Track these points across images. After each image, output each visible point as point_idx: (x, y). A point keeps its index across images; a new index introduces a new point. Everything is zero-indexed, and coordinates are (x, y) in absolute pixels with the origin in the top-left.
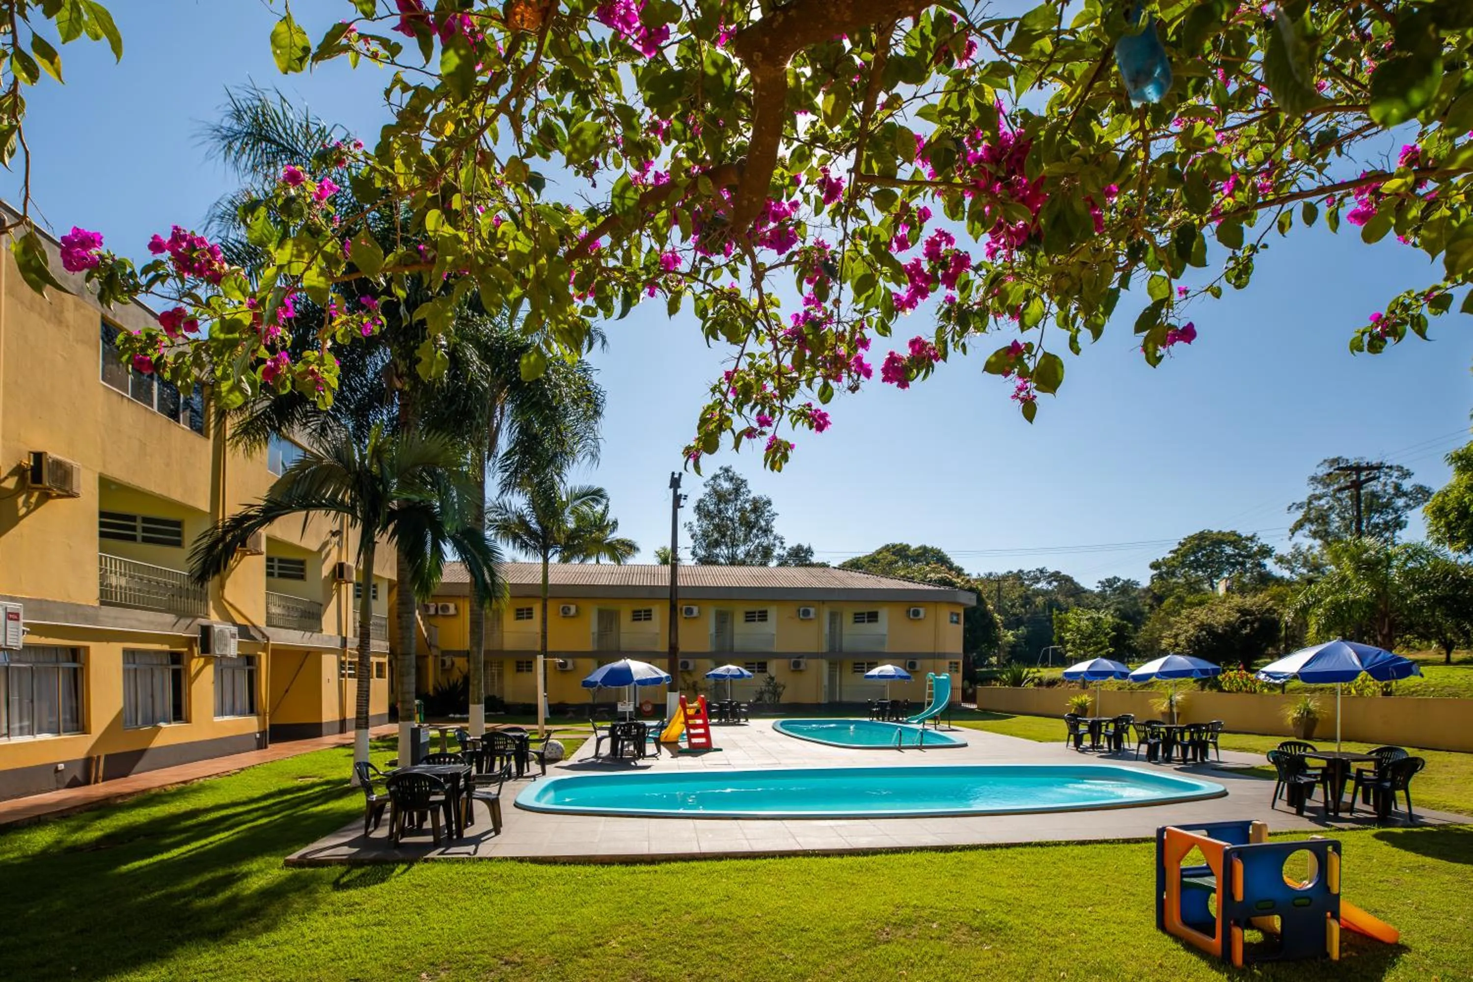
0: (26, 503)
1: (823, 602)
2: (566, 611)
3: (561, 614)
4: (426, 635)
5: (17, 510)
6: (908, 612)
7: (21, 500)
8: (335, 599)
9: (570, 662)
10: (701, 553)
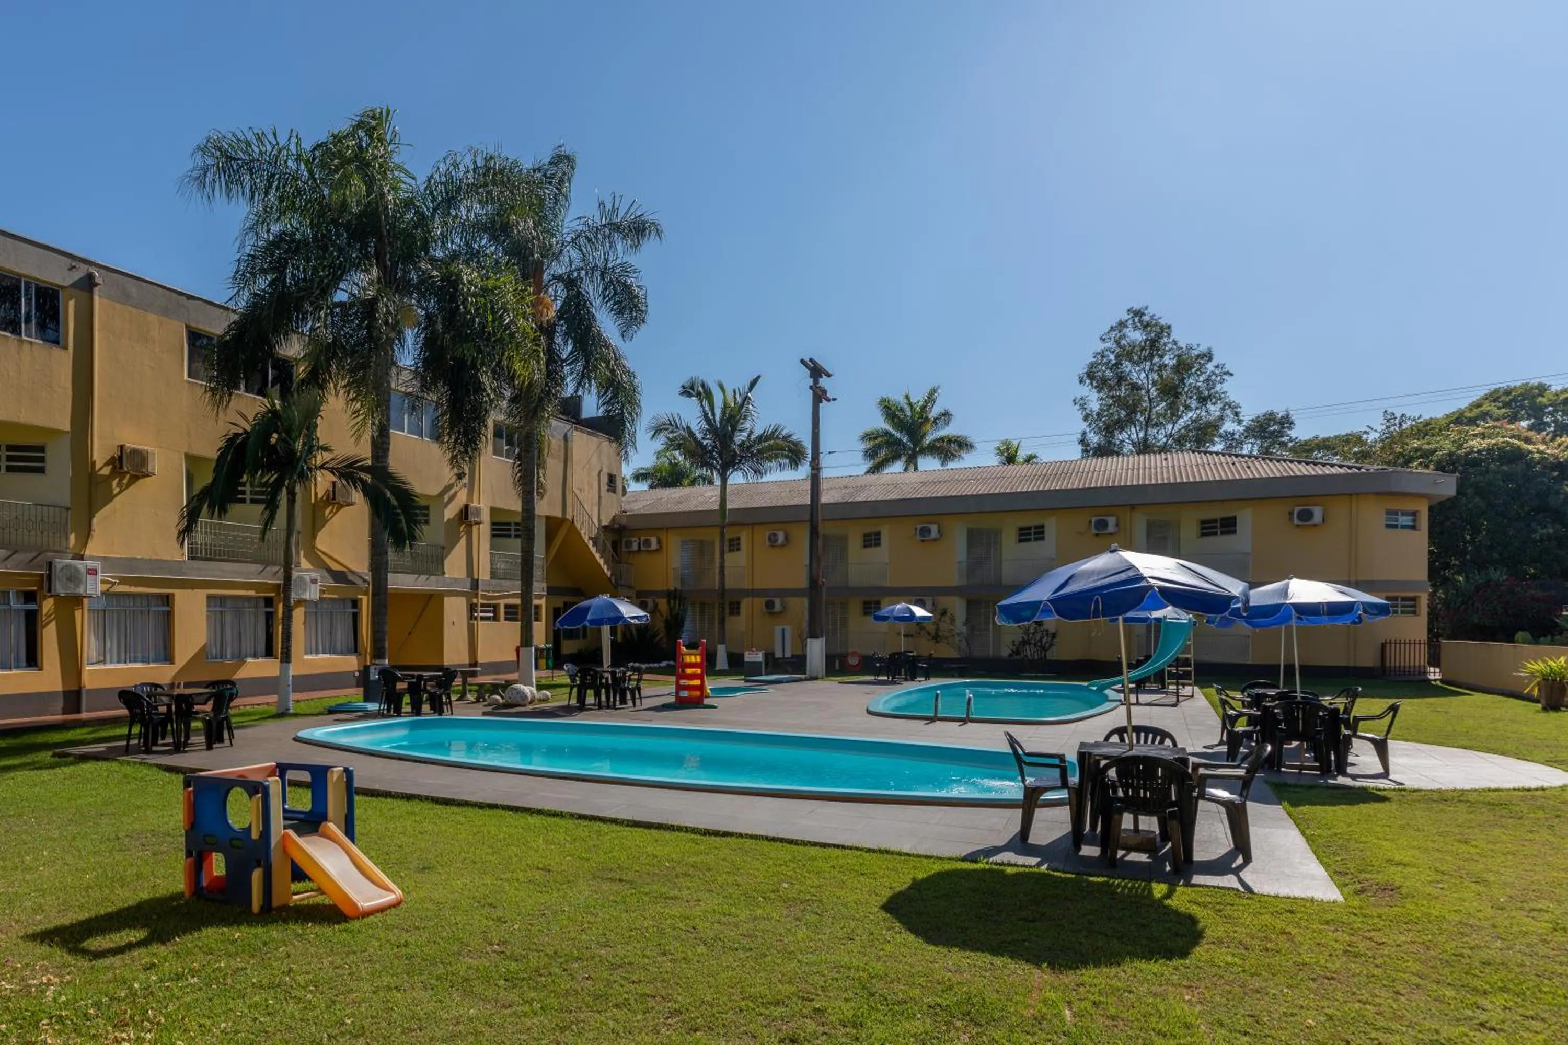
0: (119, 484)
1: (1133, 507)
2: (773, 539)
3: (768, 543)
4: (609, 574)
5: (112, 490)
6: (1291, 514)
7: (115, 483)
8: (463, 541)
9: (777, 602)
10: (1094, 439)
